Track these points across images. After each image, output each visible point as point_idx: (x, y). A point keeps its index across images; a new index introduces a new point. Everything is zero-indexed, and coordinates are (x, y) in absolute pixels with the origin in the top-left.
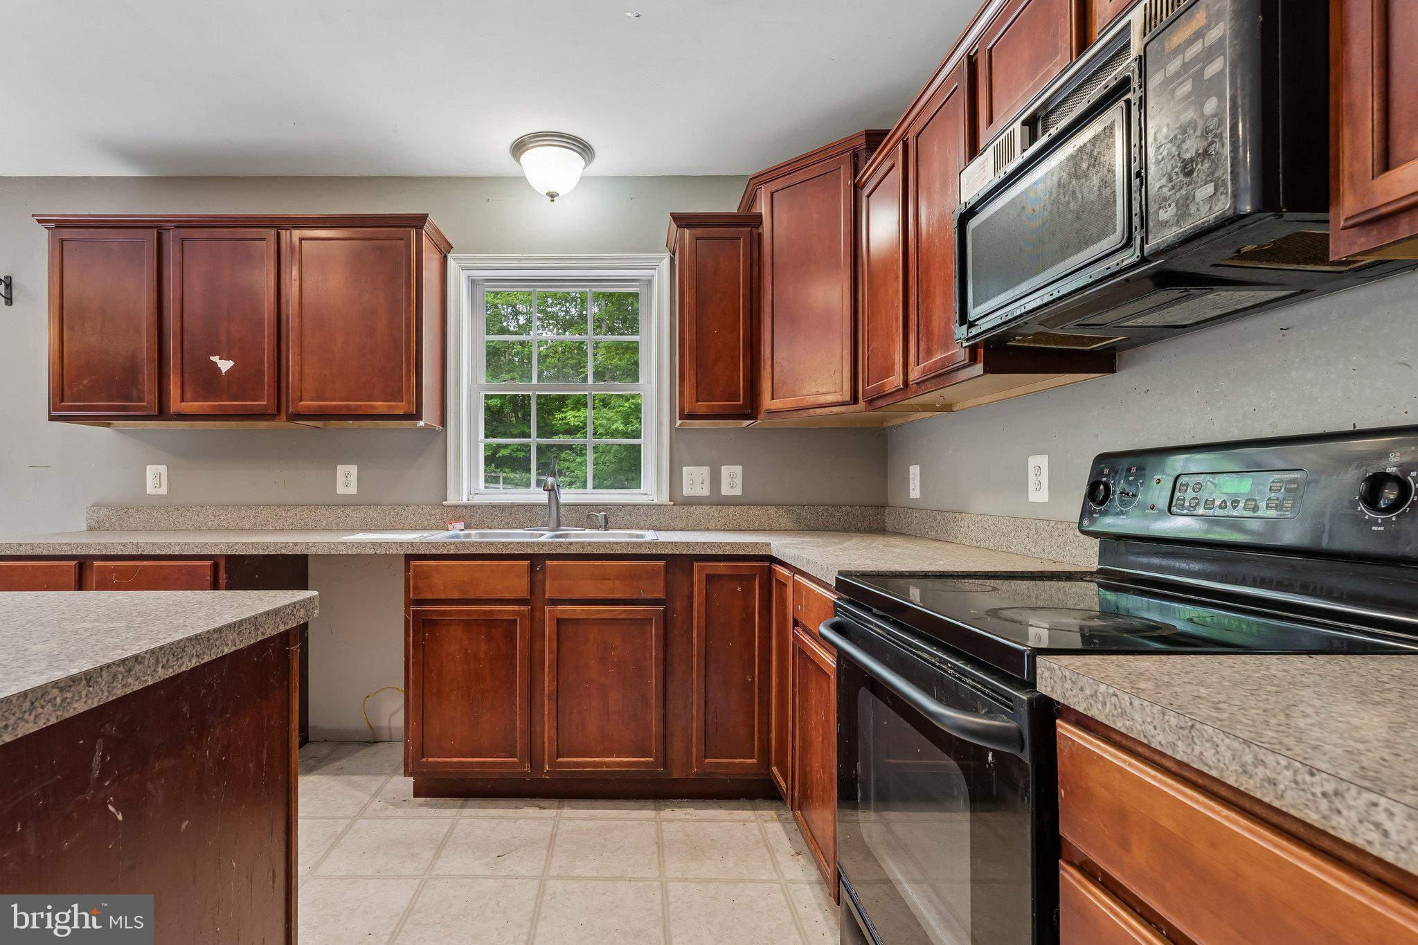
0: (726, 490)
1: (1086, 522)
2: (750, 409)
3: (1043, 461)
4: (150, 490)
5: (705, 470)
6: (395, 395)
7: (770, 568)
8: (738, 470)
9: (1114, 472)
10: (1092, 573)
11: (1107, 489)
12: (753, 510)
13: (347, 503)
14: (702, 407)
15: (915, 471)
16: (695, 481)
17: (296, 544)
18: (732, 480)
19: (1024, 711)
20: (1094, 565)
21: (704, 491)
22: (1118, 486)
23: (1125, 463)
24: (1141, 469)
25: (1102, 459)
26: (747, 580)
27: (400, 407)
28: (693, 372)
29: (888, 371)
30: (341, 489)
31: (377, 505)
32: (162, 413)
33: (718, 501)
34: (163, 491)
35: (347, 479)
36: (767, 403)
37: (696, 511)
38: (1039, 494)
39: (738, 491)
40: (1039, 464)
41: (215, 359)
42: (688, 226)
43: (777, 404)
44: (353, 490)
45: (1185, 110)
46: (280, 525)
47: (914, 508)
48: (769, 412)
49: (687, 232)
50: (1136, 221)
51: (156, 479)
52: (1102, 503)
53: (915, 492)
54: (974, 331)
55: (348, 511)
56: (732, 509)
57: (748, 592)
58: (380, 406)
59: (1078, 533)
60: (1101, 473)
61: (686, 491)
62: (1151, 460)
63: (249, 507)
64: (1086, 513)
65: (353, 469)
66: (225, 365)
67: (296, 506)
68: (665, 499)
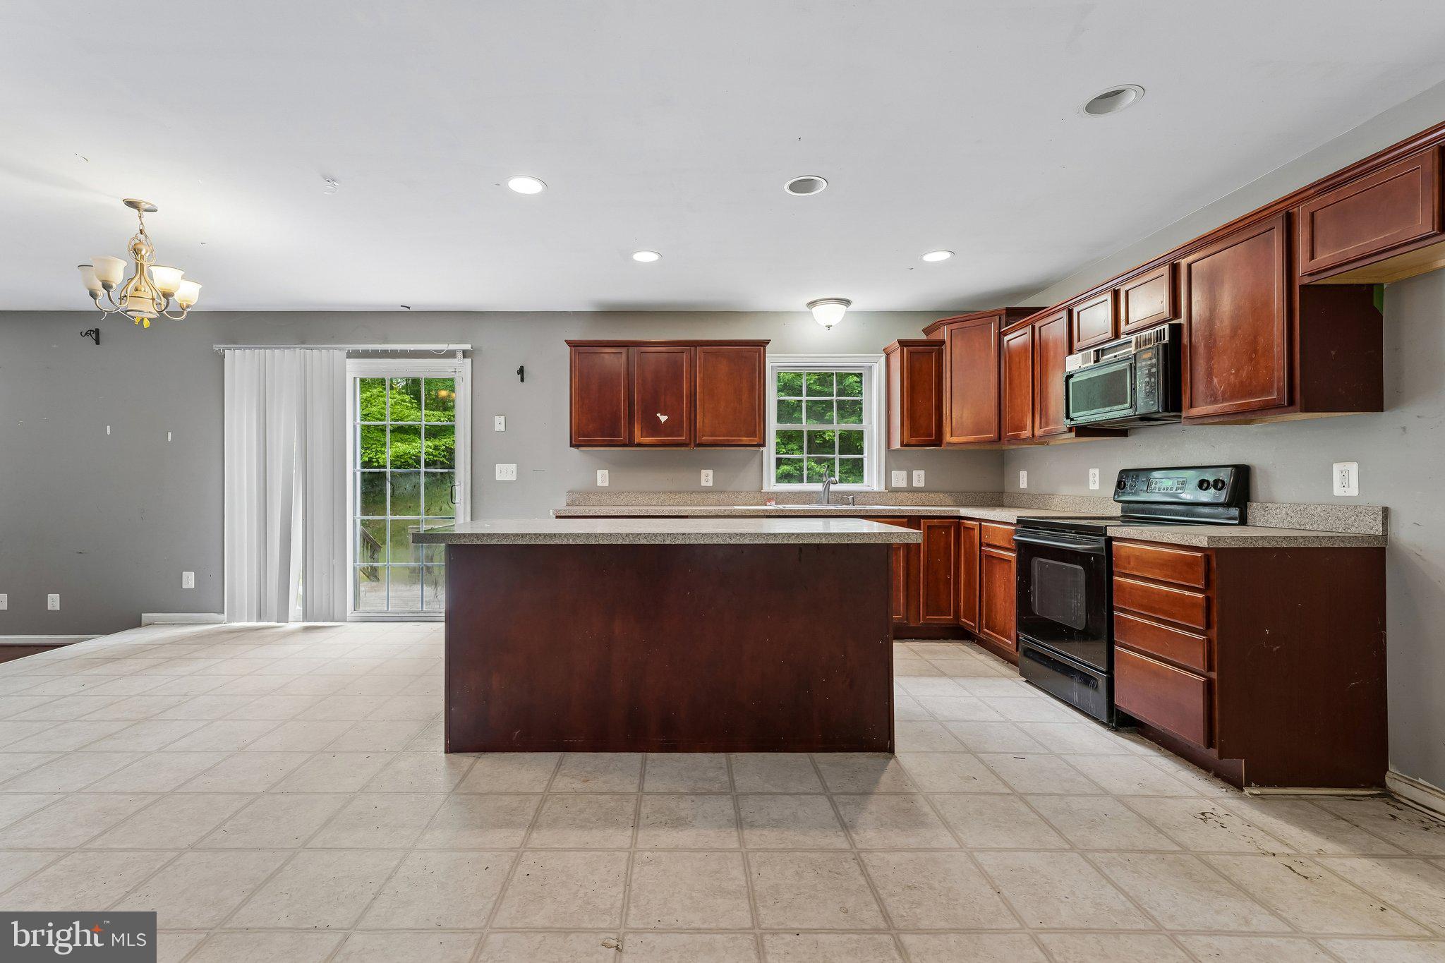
0: (915, 484)
1: (1116, 497)
2: (938, 441)
3: (1097, 471)
4: (599, 483)
5: (904, 473)
6: (753, 434)
7: (959, 522)
8: (922, 473)
9: (1127, 477)
10: (1118, 517)
11: (1124, 482)
12: (932, 495)
13: (707, 491)
14: (914, 441)
15: (1023, 475)
16: (899, 479)
17: (725, 510)
18: (919, 478)
19: (1104, 542)
20: (1119, 514)
21: (903, 484)
22: (1129, 483)
23: (1131, 473)
24: (1137, 476)
25: (1123, 472)
26: (947, 528)
27: (756, 441)
28: (909, 422)
29: (1023, 428)
30: (703, 483)
31: (724, 492)
32: (630, 443)
33: (911, 490)
34: (606, 484)
35: (707, 478)
36: (948, 438)
37: (901, 496)
38: (1094, 485)
39: (922, 484)
40: (1094, 474)
41: (658, 415)
42: (906, 346)
43: (954, 439)
44: (710, 484)
45: (1146, 378)
46: (671, 503)
47: (1023, 493)
48: (949, 443)
49: (905, 349)
50: (1133, 403)
51: (602, 478)
52: (1122, 489)
53: (1023, 484)
54: (1073, 423)
55: (709, 495)
56: (920, 494)
57: (948, 534)
58: (745, 440)
59: (1113, 502)
60: (1122, 477)
61: (894, 485)
62: (1141, 473)
63: (655, 493)
64: (1116, 493)
65: (710, 472)
66: (663, 418)
67: (680, 492)
68: (882, 489)
